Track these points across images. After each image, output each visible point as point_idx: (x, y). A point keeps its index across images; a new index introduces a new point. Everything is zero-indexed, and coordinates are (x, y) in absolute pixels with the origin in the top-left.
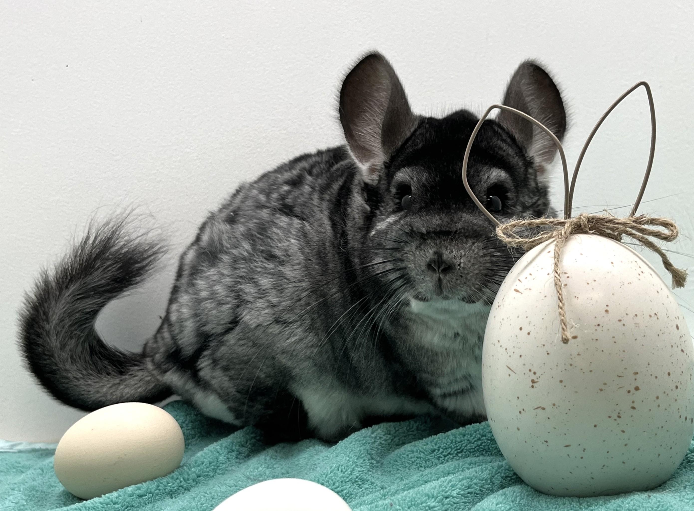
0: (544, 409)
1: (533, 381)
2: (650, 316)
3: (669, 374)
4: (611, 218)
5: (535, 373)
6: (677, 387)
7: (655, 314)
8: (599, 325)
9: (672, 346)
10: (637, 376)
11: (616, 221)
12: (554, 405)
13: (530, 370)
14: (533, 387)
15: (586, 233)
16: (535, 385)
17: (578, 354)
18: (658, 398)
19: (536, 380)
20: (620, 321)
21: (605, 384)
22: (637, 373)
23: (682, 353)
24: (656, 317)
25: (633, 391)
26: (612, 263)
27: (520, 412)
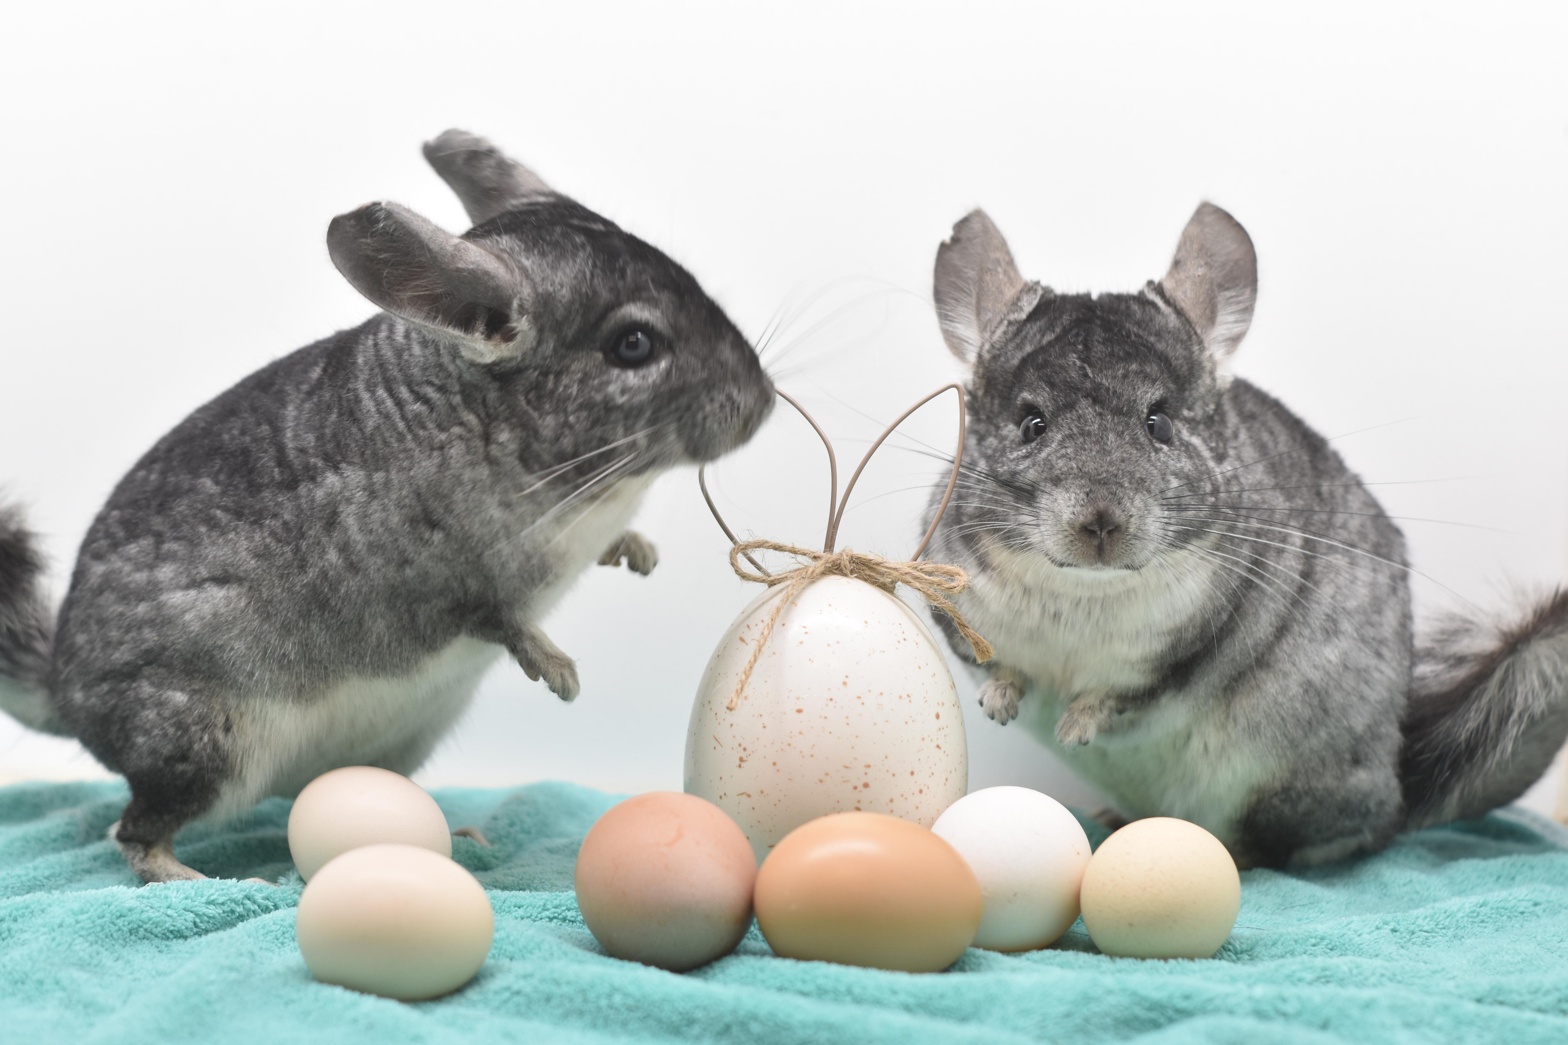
0: (749, 796)
1: (741, 760)
2: (901, 697)
3: (912, 773)
4: (880, 560)
5: (745, 749)
6: (921, 791)
7: (908, 696)
8: (831, 700)
9: (923, 739)
10: (867, 770)
11: (886, 565)
12: (762, 792)
13: (740, 745)
14: (740, 766)
15: (845, 575)
16: (743, 764)
17: (800, 733)
18: (892, 801)
19: (745, 758)
20: (859, 698)
21: (827, 774)
22: (869, 766)
23: (938, 749)
24: (908, 699)
25: (860, 787)
26: (866, 622)
27: (721, 797)
